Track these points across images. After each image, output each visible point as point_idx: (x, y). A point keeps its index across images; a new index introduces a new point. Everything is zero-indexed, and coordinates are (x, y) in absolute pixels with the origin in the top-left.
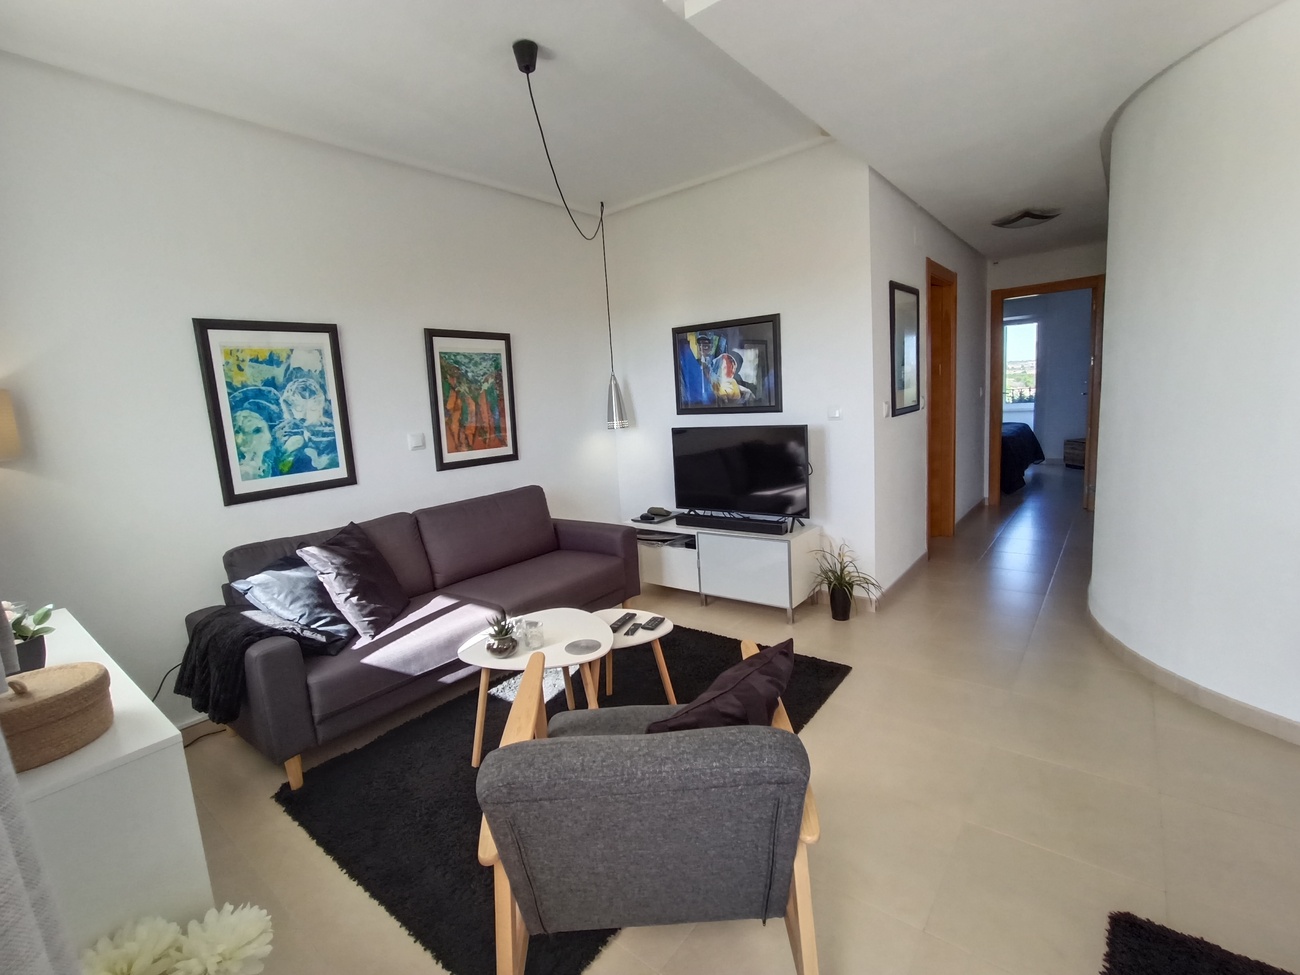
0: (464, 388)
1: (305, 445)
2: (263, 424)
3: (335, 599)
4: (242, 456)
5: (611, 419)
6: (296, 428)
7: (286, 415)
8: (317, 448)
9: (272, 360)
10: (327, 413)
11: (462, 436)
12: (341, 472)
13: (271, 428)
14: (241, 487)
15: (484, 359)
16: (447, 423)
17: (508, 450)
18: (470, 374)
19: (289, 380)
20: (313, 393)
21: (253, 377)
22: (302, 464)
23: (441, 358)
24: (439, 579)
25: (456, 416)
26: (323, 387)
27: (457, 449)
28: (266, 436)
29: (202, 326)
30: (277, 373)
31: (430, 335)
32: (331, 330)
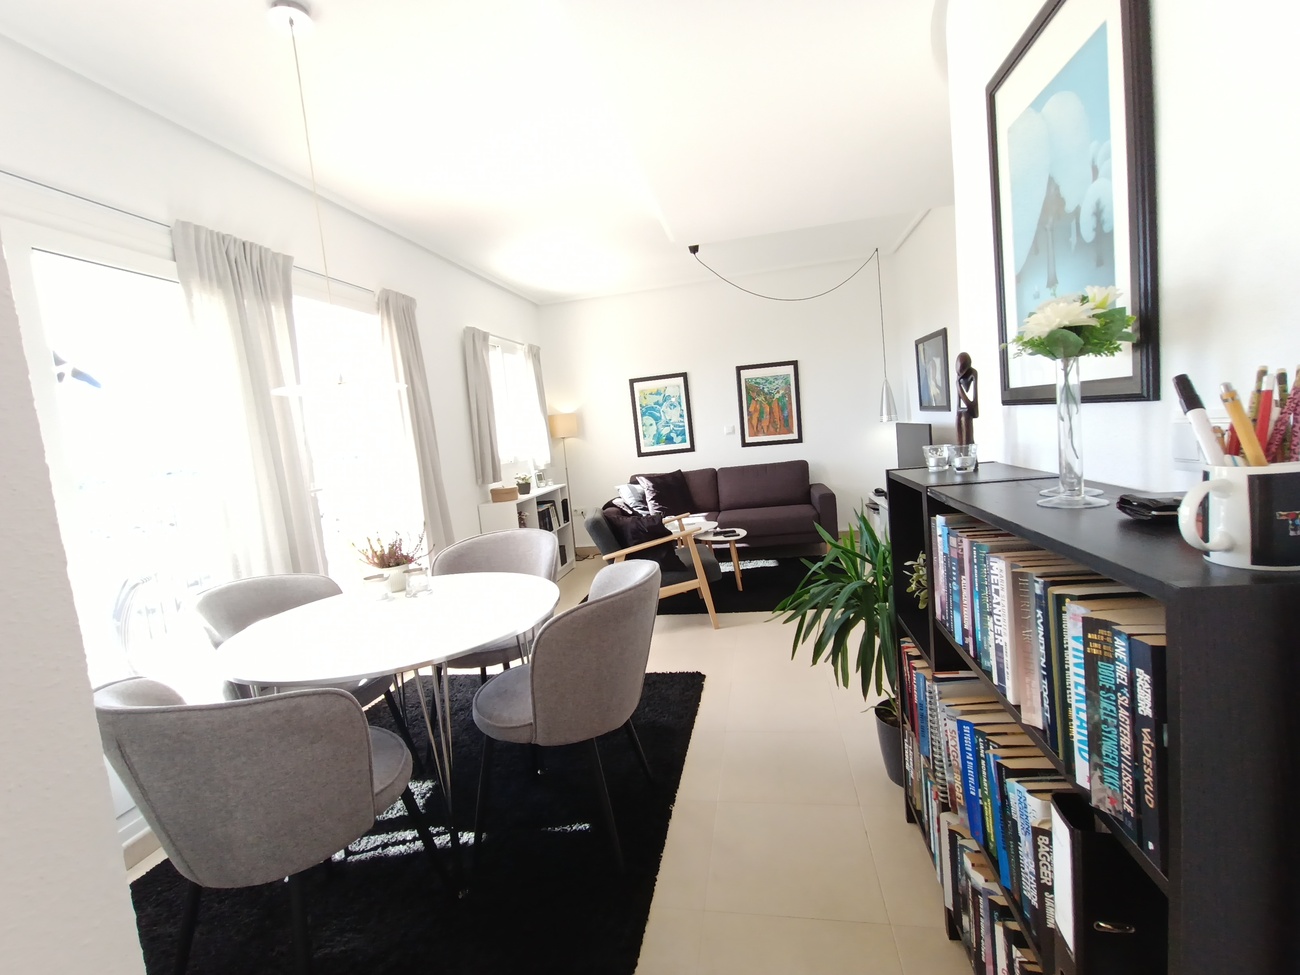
0: (761, 398)
1: (671, 432)
2: (654, 422)
3: (647, 500)
4: (645, 436)
5: (882, 415)
6: (667, 424)
7: (663, 418)
8: (677, 433)
9: (658, 393)
10: (681, 416)
11: (759, 427)
12: (687, 445)
13: (657, 423)
14: (643, 450)
15: (777, 379)
16: (749, 420)
17: (795, 436)
18: (766, 390)
19: (664, 401)
20: (675, 406)
21: (651, 401)
22: (669, 440)
23: (746, 382)
24: (722, 506)
25: (755, 416)
26: (680, 403)
27: (756, 435)
28: (654, 427)
29: (632, 382)
30: (660, 398)
31: (739, 369)
32: (684, 375)
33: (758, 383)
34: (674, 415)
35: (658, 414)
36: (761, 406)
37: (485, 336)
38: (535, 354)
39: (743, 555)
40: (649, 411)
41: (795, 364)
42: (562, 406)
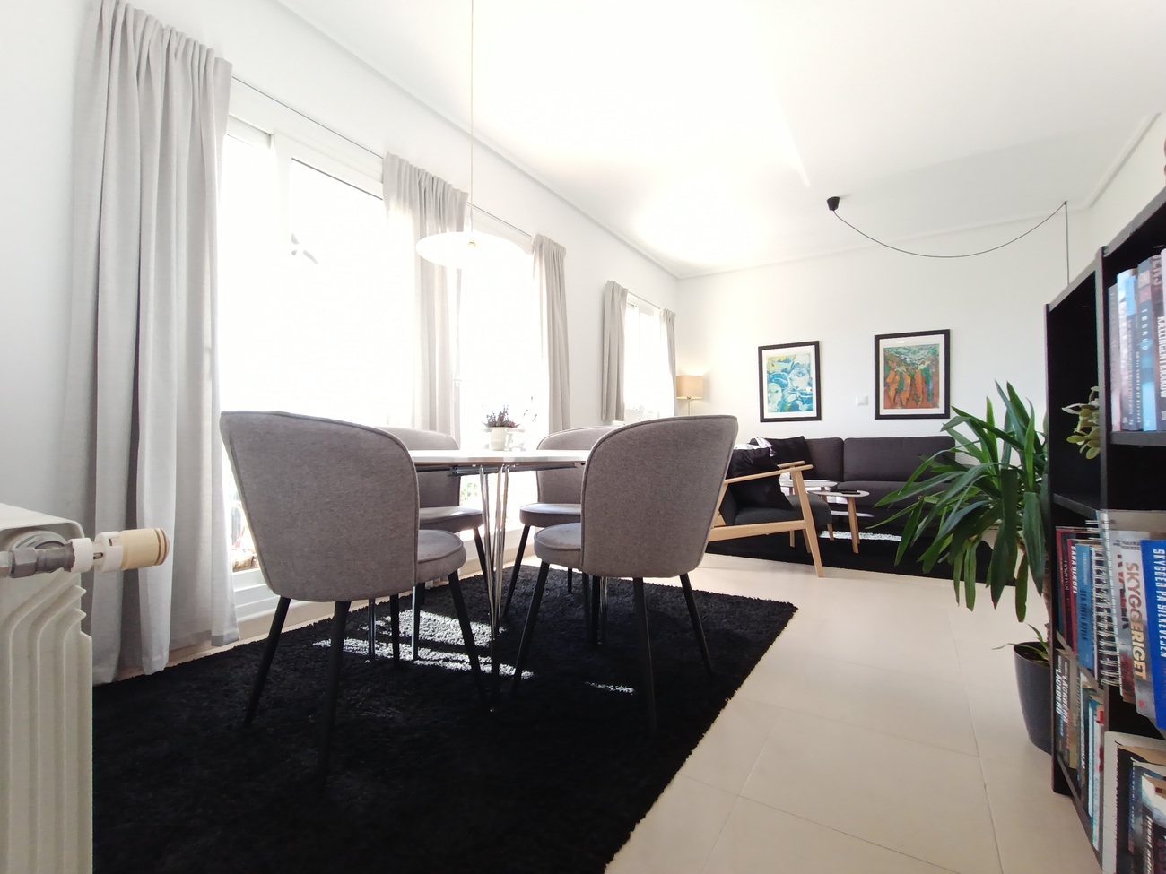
0: (902, 369)
1: (797, 399)
2: (780, 389)
4: (769, 402)
6: (794, 391)
7: (790, 385)
8: (802, 401)
9: (787, 361)
10: (810, 385)
11: (897, 399)
12: (813, 414)
13: (783, 390)
14: (767, 416)
15: (922, 349)
16: (885, 391)
17: (940, 411)
18: (908, 360)
19: (793, 369)
20: (803, 374)
21: (778, 368)
22: (794, 408)
23: (885, 351)
24: (845, 476)
25: (893, 387)
26: (809, 372)
27: (892, 407)
28: (780, 394)
29: (761, 349)
30: (788, 366)
31: (878, 338)
32: (816, 344)
33: (900, 353)
34: (803, 383)
35: (785, 381)
36: (901, 377)
37: (624, 292)
38: (670, 318)
39: (863, 525)
40: (775, 378)
41: (946, 333)
42: (688, 368)
